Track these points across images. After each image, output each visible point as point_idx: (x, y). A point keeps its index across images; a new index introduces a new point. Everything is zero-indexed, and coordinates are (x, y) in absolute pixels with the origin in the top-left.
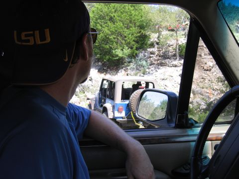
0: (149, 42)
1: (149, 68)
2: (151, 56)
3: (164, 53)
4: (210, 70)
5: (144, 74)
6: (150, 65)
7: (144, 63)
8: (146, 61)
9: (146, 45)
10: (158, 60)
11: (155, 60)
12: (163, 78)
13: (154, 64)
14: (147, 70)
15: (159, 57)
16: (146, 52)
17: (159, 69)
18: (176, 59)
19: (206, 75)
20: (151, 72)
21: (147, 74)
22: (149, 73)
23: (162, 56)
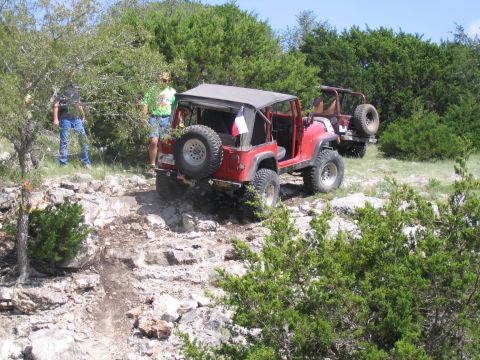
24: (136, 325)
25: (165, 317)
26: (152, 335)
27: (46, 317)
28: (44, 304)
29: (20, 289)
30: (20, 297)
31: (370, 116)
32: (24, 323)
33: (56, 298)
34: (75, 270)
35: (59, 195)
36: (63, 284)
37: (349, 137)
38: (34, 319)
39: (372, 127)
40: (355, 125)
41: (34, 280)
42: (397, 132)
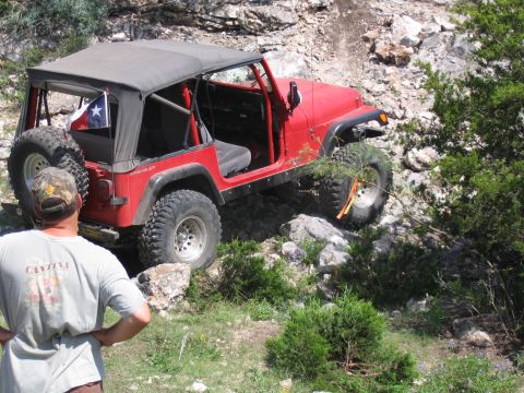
24: (373, 50)
25: (405, 42)
26: (389, 61)
28: (273, 24)
29: (247, 7)
30: (247, 16)
32: (250, 45)
36: (294, 2)
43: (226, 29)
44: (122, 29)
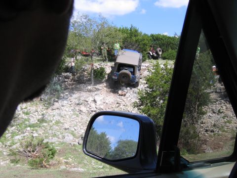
0: (64, 66)
1: (63, 93)
2: (66, 80)
3: (79, 78)
4: (125, 95)
5: (58, 99)
6: (65, 90)
7: (59, 87)
8: (61, 86)
9: (60, 69)
10: (73, 84)
11: (70, 85)
12: (77, 102)
13: (69, 89)
14: (62, 95)
15: (74, 81)
16: (60, 77)
17: (74, 93)
18: (91, 83)
19: (121, 100)
20: (66, 97)
21: (61, 99)
22: (63, 97)
23: (77, 81)
24: (118, 93)
25: (124, 91)
26: (122, 95)
27: (99, 92)
28: (98, 90)
29: (92, 87)
31: (160, 51)
32: (94, 94)
33: (100, 88)
34: (103, 82)
35: (99, 67)
36: (101, 85)
37: (155, 55)
38: (96, 93)
39: (160, 53)
40: (157, 53)
41: (95, 84)
42: (165, 55)
43: (89, 91)
44: (67, 92)
